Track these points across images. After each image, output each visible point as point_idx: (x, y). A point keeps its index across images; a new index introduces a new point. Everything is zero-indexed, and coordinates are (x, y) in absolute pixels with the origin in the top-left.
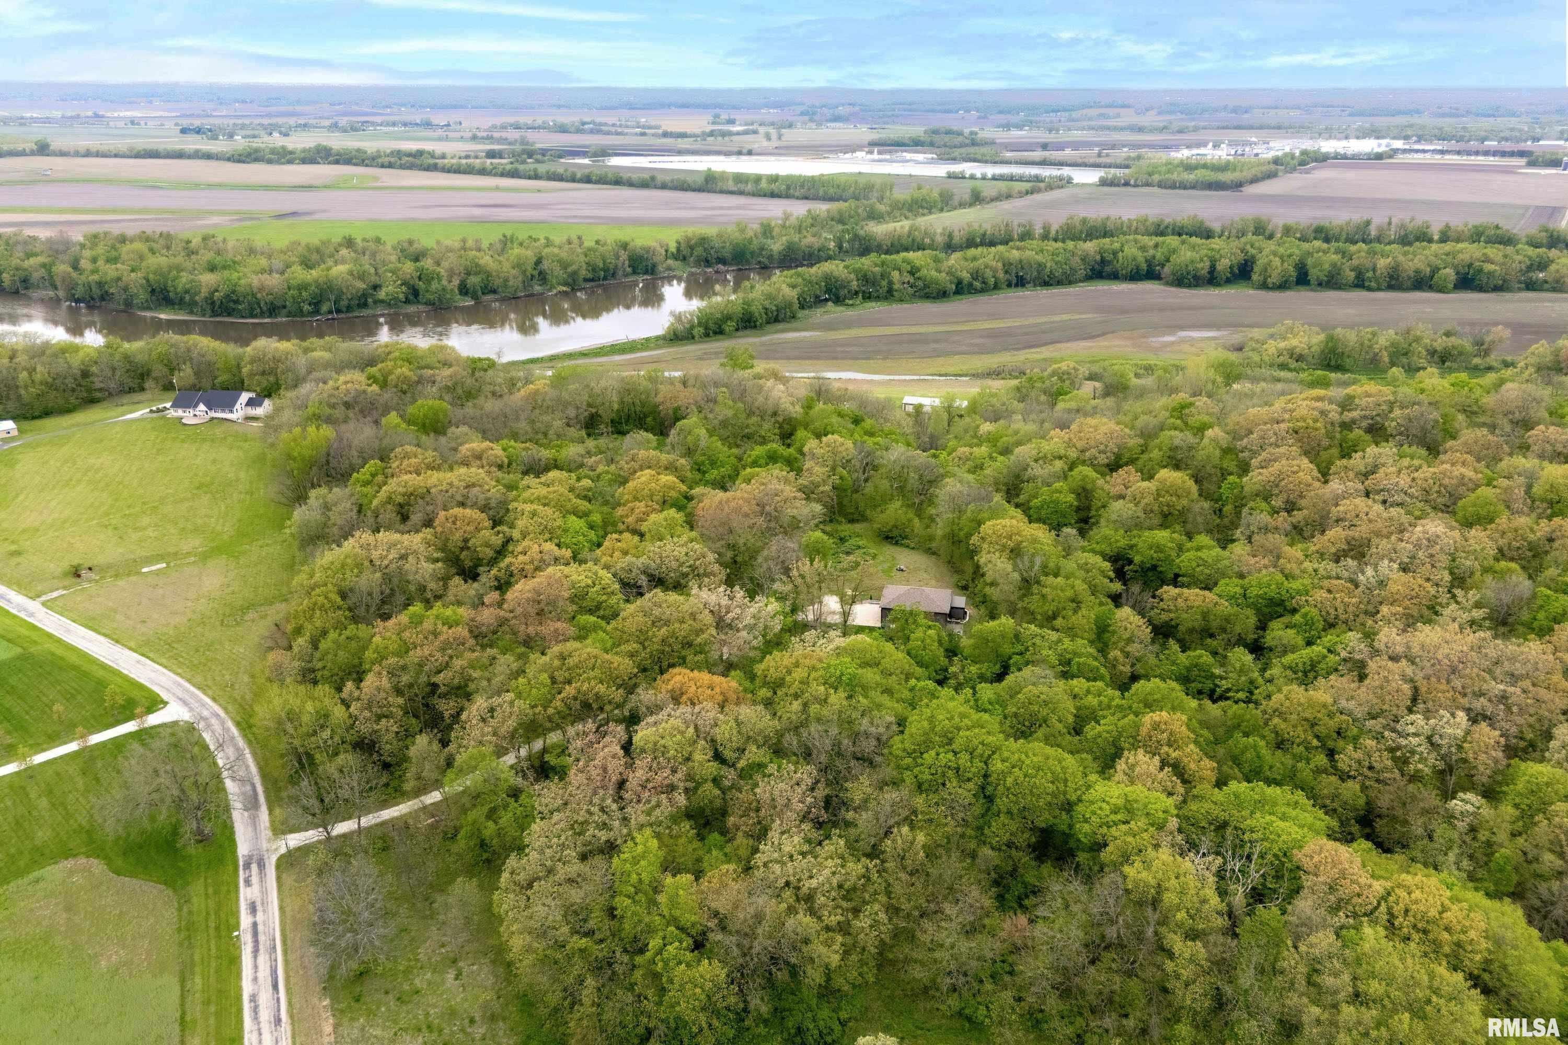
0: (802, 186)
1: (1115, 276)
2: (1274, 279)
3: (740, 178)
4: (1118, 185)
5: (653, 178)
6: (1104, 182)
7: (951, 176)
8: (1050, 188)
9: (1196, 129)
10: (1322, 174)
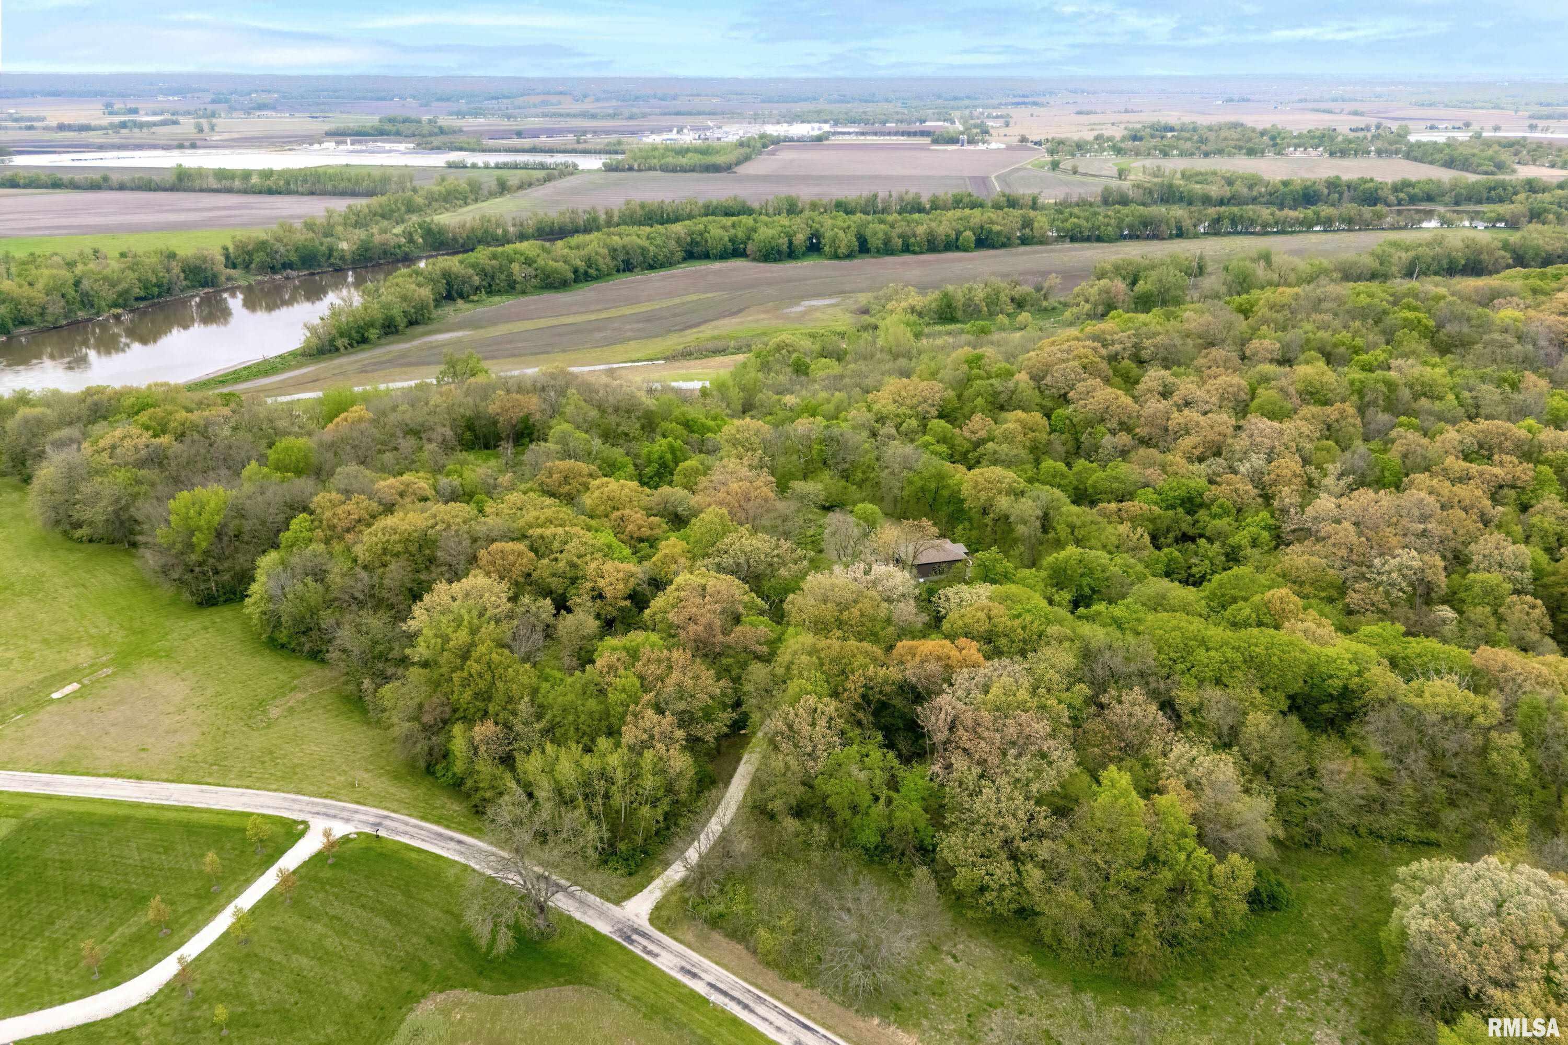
0: (305, 181)
1: (706, 256)
2: (843, 250)
3: (221, 174)
4: (623, 170)
5: (106, 179)
6: (609, 168)
7: (451, 166)
8: (562, 175)
9: (644, 116)
10: (786, 156)
